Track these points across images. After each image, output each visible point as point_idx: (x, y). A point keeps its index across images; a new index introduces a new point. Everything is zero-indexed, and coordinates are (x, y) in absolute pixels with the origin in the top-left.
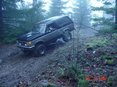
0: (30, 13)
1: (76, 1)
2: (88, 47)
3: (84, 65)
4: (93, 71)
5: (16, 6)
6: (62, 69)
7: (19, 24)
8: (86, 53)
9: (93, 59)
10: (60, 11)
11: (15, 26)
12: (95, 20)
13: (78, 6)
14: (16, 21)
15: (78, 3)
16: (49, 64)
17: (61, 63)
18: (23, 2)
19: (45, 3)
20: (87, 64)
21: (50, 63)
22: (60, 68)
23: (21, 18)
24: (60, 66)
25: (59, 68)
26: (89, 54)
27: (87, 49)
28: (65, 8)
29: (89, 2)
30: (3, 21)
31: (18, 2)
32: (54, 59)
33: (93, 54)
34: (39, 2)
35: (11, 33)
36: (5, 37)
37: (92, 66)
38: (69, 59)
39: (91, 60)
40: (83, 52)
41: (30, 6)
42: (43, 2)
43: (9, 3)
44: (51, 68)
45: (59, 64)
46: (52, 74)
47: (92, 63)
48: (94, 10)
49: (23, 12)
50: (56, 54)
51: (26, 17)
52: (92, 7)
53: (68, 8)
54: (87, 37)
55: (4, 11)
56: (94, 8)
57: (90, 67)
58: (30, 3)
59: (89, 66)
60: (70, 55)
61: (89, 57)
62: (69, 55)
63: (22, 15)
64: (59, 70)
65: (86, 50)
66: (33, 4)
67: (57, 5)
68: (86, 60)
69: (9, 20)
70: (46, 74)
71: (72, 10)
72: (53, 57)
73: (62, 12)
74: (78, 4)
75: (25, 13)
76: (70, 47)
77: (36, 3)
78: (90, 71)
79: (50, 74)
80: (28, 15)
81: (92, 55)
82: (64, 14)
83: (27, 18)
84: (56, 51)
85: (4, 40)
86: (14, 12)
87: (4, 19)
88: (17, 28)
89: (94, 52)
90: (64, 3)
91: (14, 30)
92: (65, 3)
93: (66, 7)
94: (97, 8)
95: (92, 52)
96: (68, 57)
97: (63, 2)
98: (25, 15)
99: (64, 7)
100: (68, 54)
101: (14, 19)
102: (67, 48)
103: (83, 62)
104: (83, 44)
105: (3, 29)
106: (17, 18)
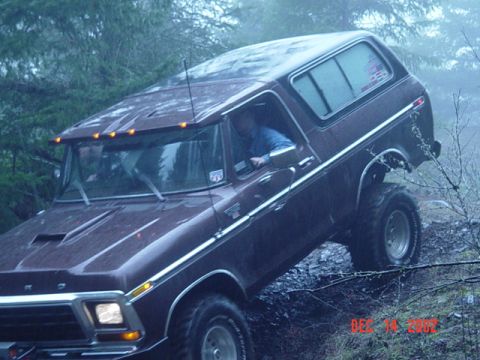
23: (17, 54)
51: (52, 45)
75: (51, 13)
83: (62, 56)
84: (350, 344)
98: (45, 25)
102: (443, 312)
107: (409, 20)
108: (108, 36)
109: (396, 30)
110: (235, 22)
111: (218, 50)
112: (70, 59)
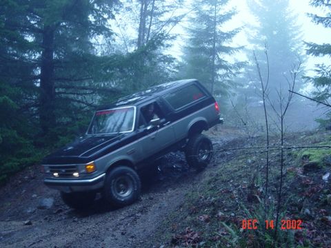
0: (132, 65)
1: (259, 32)
2: (307, 162)
3: (297, 216)
4: (325, 236)
5: (90, 47)
6: (231, 230)
7: (99, 97)
8: (300, 179)
9: (324, 197)
10: (213, 59)
11: (90, 102)
12: (321, 81)
13: (265, 44)
14: (93, 89)
15: (263, 35)
16: (190, 214)
17: (225, 210)
18: (112, 36)
19: (171, 36)
20: (307, 213)
21: (195, 209)
22: (224, 224)
23: (107, 80)
24: (224, 219)
25: (223, 226)
26: (312, 182)
27: (305, 167)
28: (227, 50)
29: (295, 32)
30: (57, 91)
31: (98, 34)
32: (206, 198)
33: (324, 183)
34: (155, 34)
35: (77, 122)
36: (61, 135)
37: (323, 220)
38: (252, 199)
39: (318, 200)
40: (291, 177)
41: (129, 47)
42: (167, 35)
43: (72, 40)
44: (196, 224)
45: (220, 214)
46: (202, 243)
47: (322, 210)
48: (317, 54)
49: (111, 63)
50: (209, 183)
51: (118, 77)
52: (309, 45)
53: (237, 49)
54: (300, 134)
55: (58, 61)
56: (316, 48)
57: (315, 222)
58: (131, 39)
59: (313, 219)
60: (252, 187)
61: (313, 191)
62: (249, 188)
63: (108, 71)
64: (221, 232)
65: (299, 170)
66: (139, 41)
67: (206, 42)
68: (303, 201)
69: (72, 87)
70: (184, 244)
71: (248, 56)
72: (201, 192)
73: (220, 61)
74: (264, 38)
75: (118, 67)
76: (250, 161)
77: (148, 38)
78: (318, 234)
79: (194, 242)
80: (127, 71)
81: (321, 187)
82: (226, 68)
83: (121, 81)
84: (211, 175)
85: (59, 144)
86: (86, 63)
87: (59, 83)
88: (93, 110)
89: (325, 177)
90: (225, 36)
91: (86, 113)
92: (230, 35)
93: (232, 49)
94: (323, 46)
95: (321, 178)
96: (248, 191)
97: (223, 33)
98: (116, 70)
99: (226, 47)
100: (246, 182)
101: (87, 84)
102: (241, 165)
103: (293, 208)
104: (290, 155)
105: (54, 112)
106: (95, 81)
107: (234, 71)
108: (136, 75)
109: (230, 75)
110: (177, 71)
111: (171, 80)
112: (124, 82)
